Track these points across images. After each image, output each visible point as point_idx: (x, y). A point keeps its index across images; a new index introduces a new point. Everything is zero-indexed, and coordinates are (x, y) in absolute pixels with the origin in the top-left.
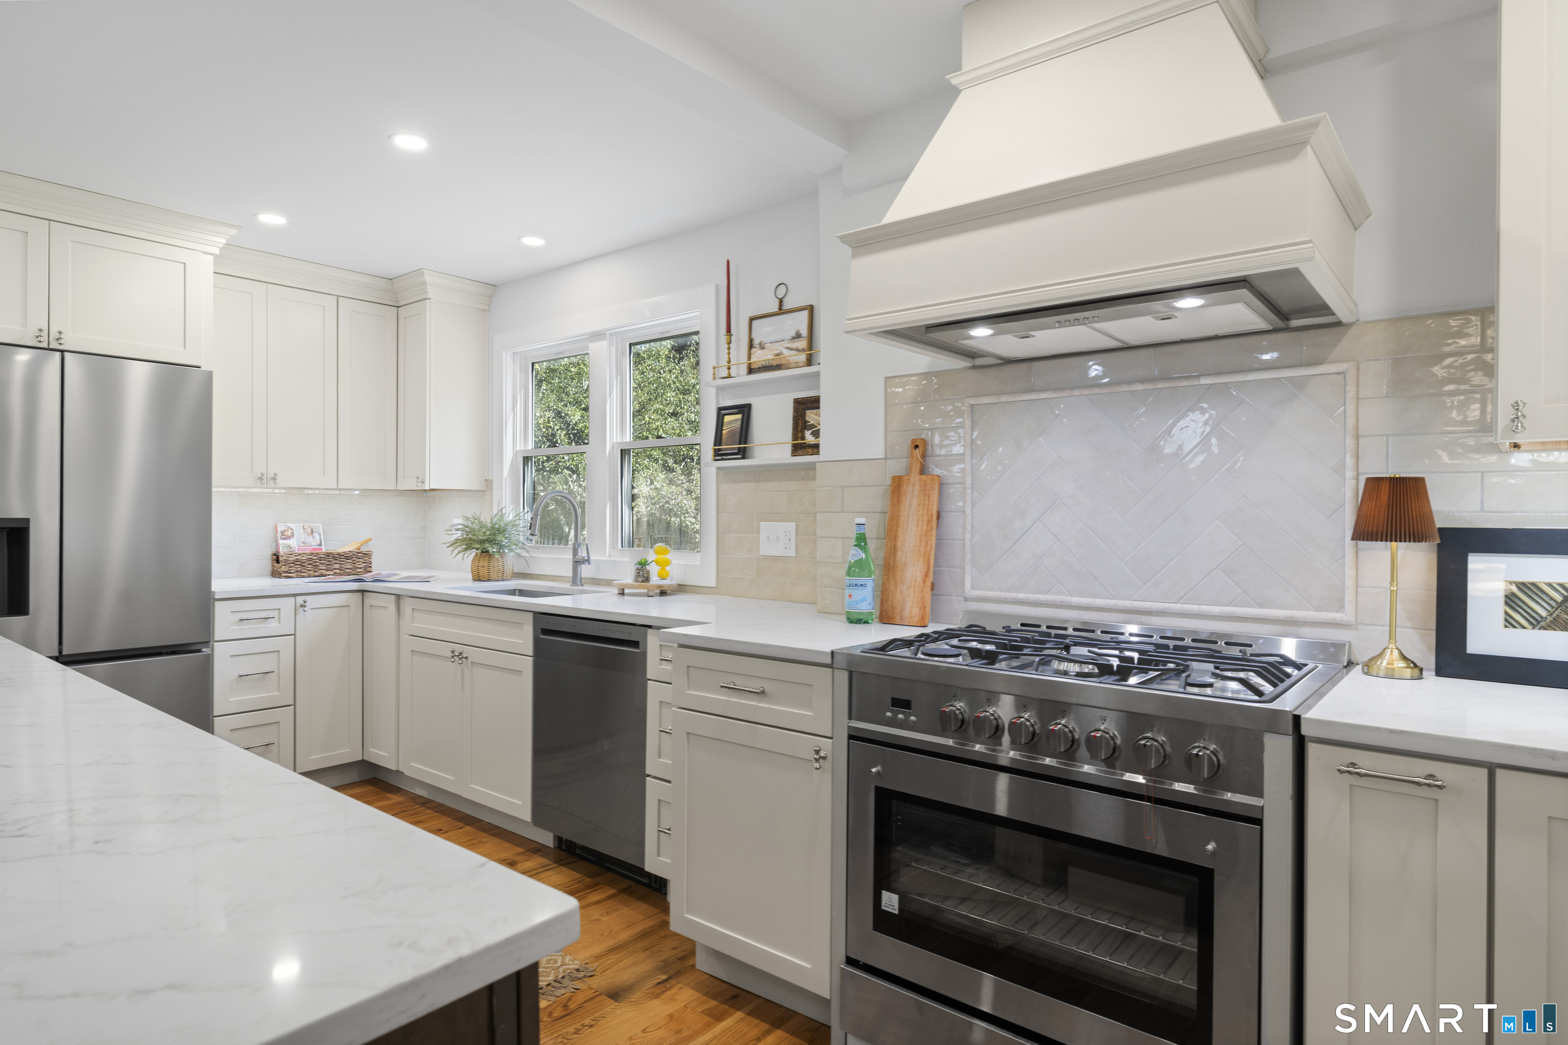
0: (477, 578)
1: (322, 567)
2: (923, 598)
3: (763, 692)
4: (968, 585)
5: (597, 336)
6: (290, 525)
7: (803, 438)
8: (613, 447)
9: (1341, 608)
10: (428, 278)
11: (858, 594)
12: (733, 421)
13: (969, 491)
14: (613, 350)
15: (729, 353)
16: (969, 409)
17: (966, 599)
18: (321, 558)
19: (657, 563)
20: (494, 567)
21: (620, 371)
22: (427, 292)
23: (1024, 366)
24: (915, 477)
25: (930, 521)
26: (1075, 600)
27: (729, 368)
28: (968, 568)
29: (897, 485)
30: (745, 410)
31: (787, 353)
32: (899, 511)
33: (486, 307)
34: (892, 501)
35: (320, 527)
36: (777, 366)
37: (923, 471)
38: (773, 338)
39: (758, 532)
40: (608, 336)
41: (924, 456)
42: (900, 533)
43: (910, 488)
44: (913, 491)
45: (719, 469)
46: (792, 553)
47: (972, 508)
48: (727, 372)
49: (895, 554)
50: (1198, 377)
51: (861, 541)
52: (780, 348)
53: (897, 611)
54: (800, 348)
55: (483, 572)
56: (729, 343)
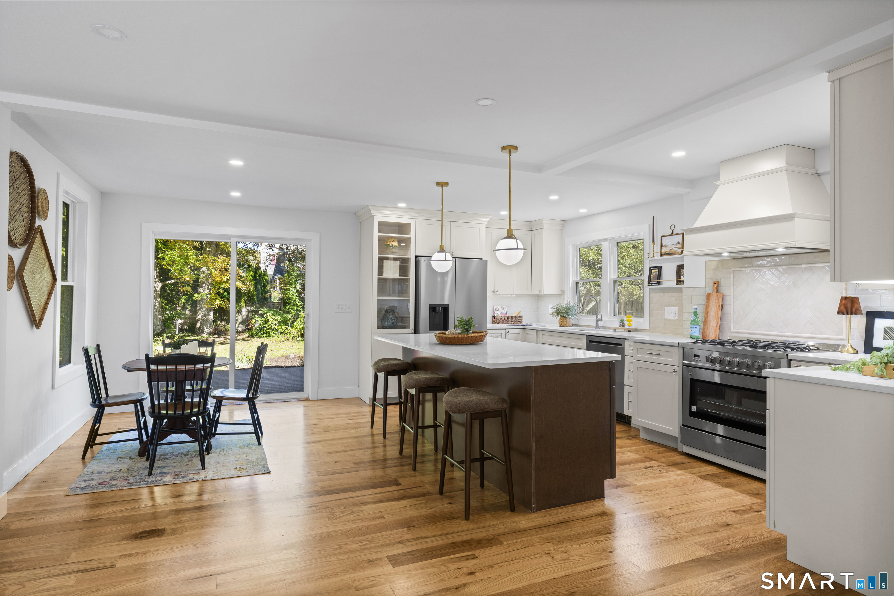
0: (561, 325)
1: (508, 321)
2: (716, 332)
3: (659, 355)
4: (732, 328)
5: (605, 240)
6: (498, 307)
7: (680, 278)
8: (610, 279)
10: (544, 221)
11: (694, 330)
12: (655, 271)
13: (732, 298)
14: (611, 245)
15: (654, 249)
16: (732, 272)
17: (732, 332)
18: (508, 318)
19: (627, 321)
20: (567, 322)
21: (613, 252)
22: (543, 226)
23: (750, 259)
24: (715, 293)
25: (719, 307)
26: (765, 333)
27: (654, 254)
28: (732, 322)
29: (709, 296)
30: (660, 268)
31: (675, 249)
32: (709, 304)
33: (562, 228)
34: (707, 301)
35: (506, 307)
36: (671, 253)
37: (717, 291)
38: (669, 244)
39: (664, 311)
40: (609, 240)
41: (718, 287)
42: (709, 311)
43: (713, 297)
44: (714, 298)
45: (650, 288)
46: (676, 318)
47: (733, 304)
48: (653, 255)
49: (707, 318)
50: (801, 264)
51: (695, 313)
52: (672, 247)
53: (708, 336)
54: (679, 247)
55: (563, 323)
56: (654, 245)
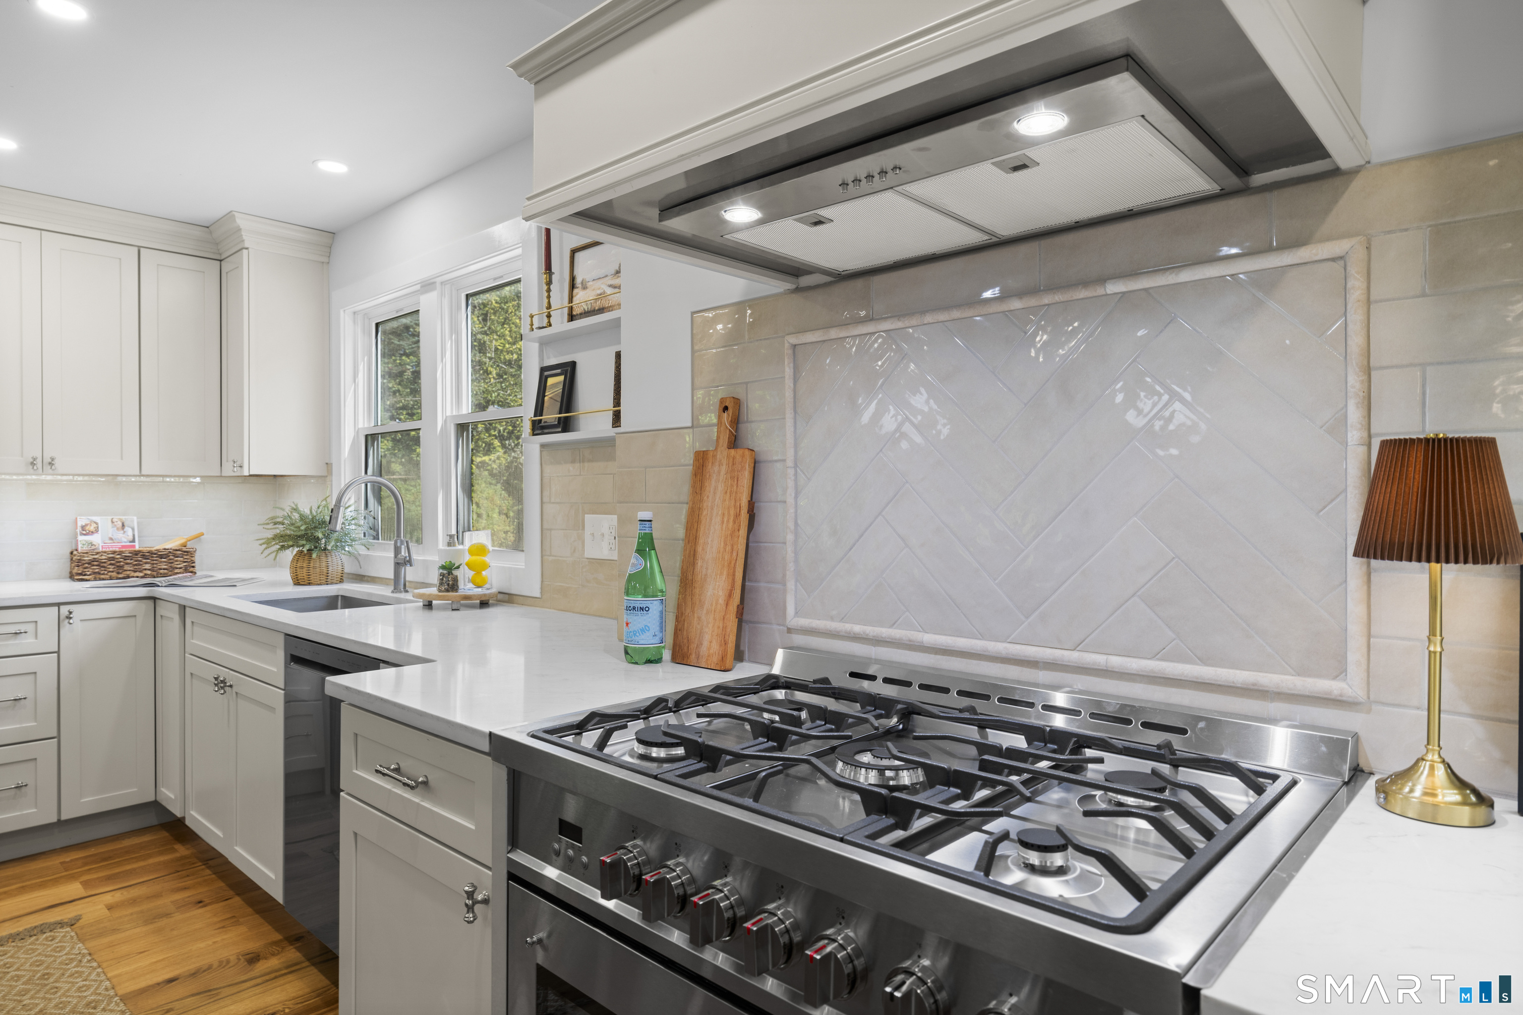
0: (297, 582)
1: (126, 567)
2: (724, 628)
3: (425, 783)
4: (790, 610)
5: (427, 286)
6: (95, 518)
8: (445, 421)
9: (1341, 672)
10: (241, 221)
11: (638, 621)
12: (556, 382)
13: (791, 472)
14: (446, 302)
15: (549, 297)
16: (790, 352)
17: (790, 631)
18: (126, 558)
19: (470, 566)
20: (314, 568)
21: (455, 330)
22: (243, 241)
23: (859, 283)
24: (723, 453)
25: (737, 516)
26: (929, 638)
27: (549, 314)
28: (791, 585)
29: (701, 460)
30: (569, 370)
31: (608, 291)
32: (701, 501)
33: (325, 260)
34: (694, 486)
35: (133, 520)
36: (599, 310)
37: (734, 442)
38: (596, 274)
39: (583, 528)
40: (438, 285)
41: (736, 422)
42: (701, 533)
43: (716, 468)
44: (719, 472)
45: (543, 446)
46: (614, 556)
47: (796, 497)
48: (546, 318)
49: (694, 564)
50: (1102, 280)
51: (646, 545)
52: (602, 286)
53: (693, 646)
55: (303, 574)
56: (549, 283)
